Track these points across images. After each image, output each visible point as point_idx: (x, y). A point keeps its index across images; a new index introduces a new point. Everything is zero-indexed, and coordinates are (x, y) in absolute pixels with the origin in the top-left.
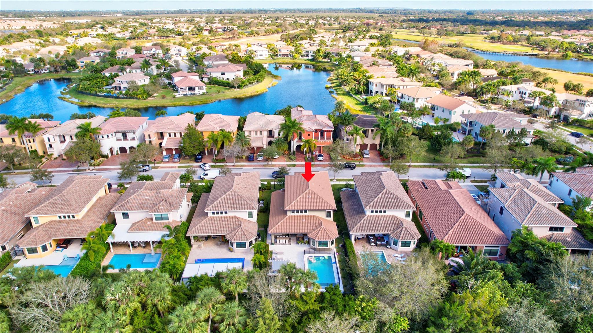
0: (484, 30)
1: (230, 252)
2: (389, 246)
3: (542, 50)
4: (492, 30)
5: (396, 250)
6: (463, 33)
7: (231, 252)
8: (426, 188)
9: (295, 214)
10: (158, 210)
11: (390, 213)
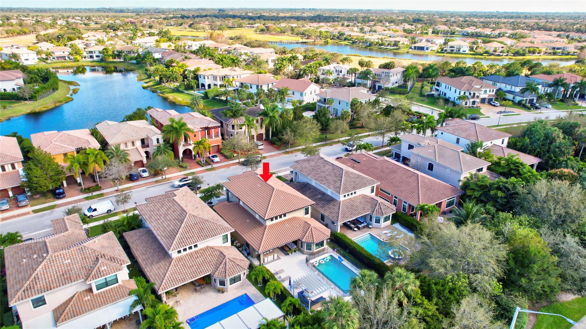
0: (249, 24)
1: (221, 295)
2: (370, 226)
3: (308, 38)
4: (255, 24)
5: (379, 228)
6: (231, 27)
7: (223, 292)
8: (359, 163)
9: (275, 221)
10: (99, 274)
11: (360, 192)
